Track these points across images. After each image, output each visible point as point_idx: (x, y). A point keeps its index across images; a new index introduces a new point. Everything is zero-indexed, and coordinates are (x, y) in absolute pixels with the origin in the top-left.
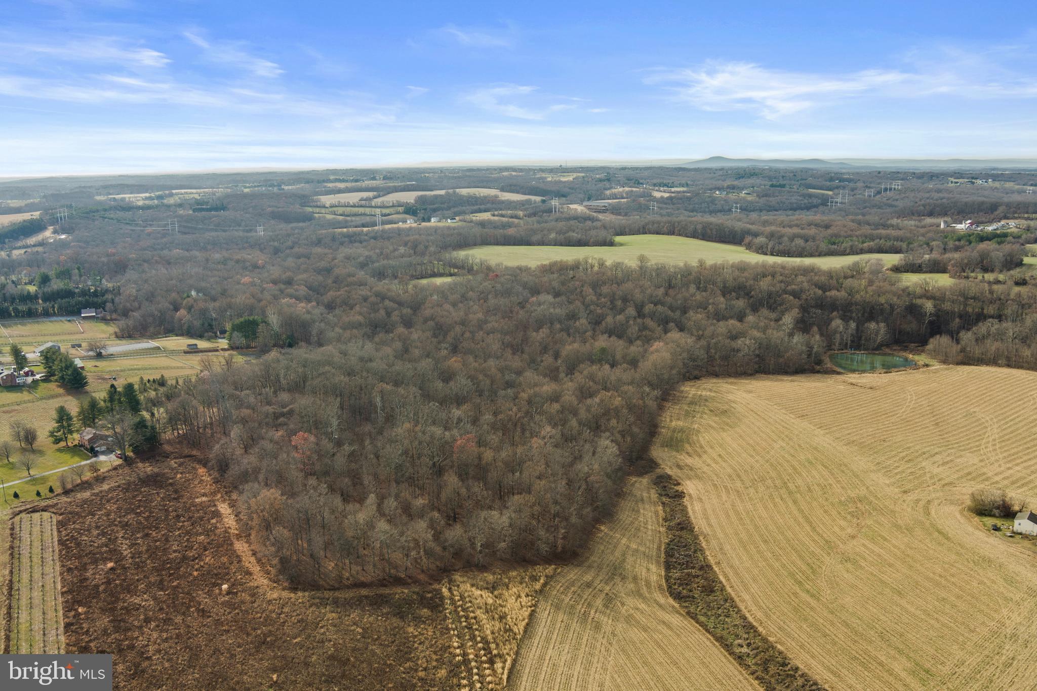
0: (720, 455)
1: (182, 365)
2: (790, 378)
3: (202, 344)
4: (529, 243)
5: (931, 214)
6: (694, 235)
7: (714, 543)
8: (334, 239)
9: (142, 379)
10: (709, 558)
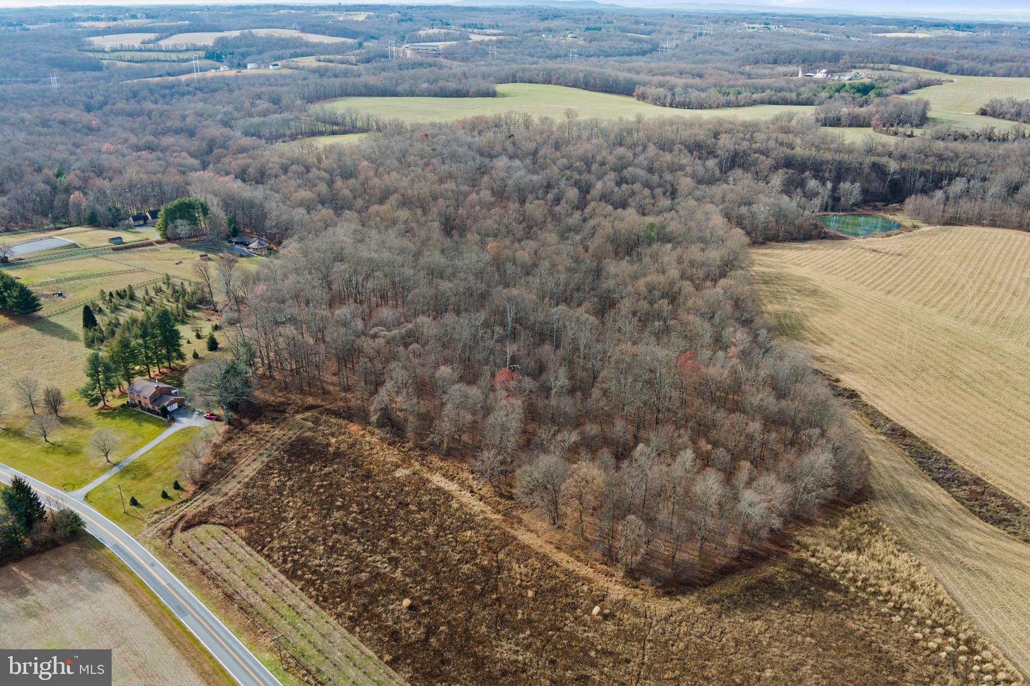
0: (852, 343)
1: (126, 268)
2: (806, 245)
3: (128, 237)
4: (395, 94)
5: (775, 62)
6: (575, 85)
7: (950, 448)
8: (151, 92)
9: (102, 292)
10: (966, 468)
